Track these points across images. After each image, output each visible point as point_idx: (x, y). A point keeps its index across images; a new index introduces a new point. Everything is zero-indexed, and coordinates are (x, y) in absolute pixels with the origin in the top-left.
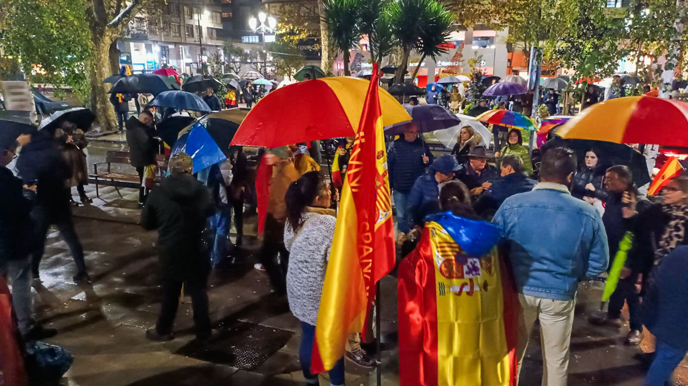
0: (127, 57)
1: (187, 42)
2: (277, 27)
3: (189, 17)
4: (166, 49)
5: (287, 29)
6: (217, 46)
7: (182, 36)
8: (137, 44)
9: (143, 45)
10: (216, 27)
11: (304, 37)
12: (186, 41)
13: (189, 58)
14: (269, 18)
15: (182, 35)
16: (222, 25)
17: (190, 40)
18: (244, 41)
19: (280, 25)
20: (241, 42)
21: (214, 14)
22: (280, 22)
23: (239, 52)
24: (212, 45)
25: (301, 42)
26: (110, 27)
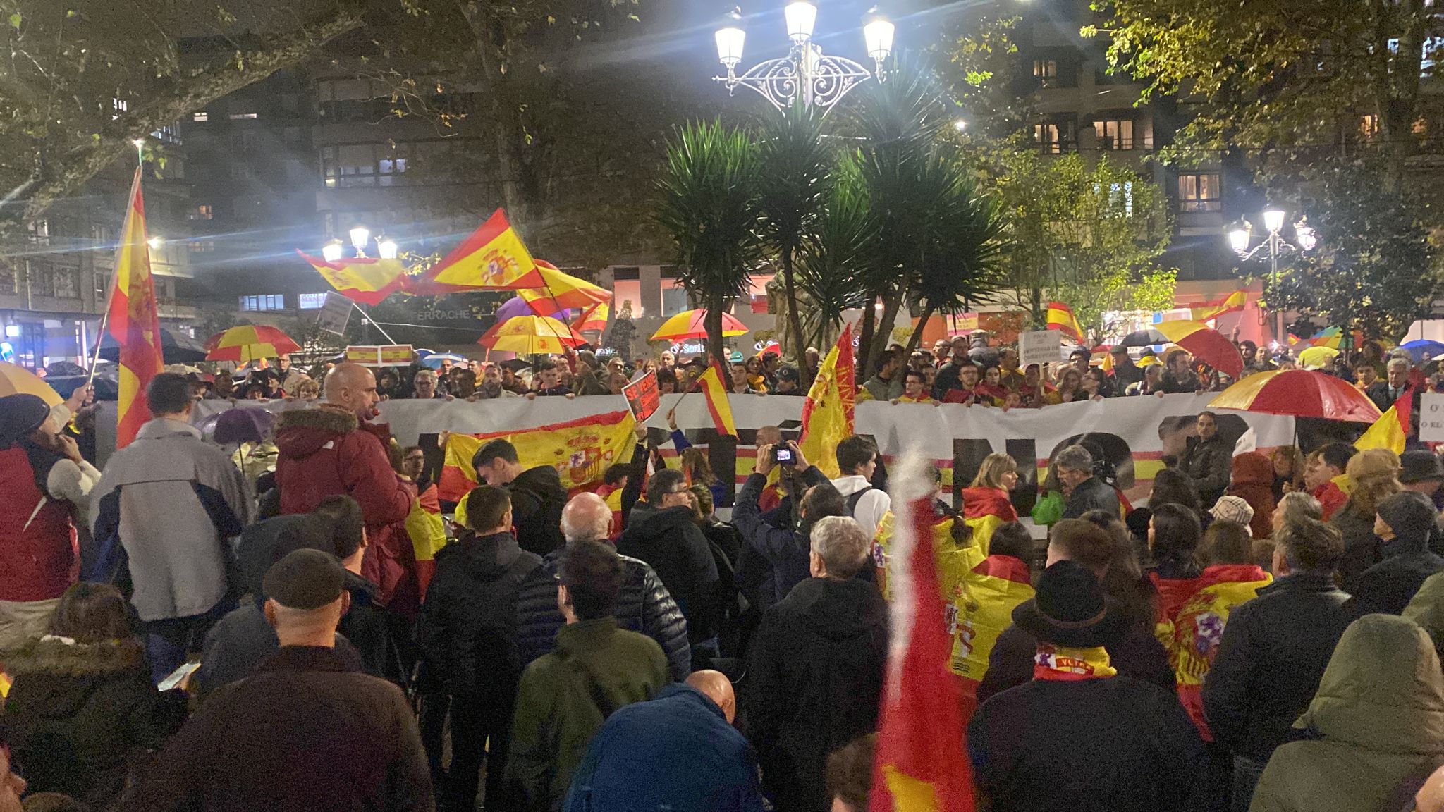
1: (97, 312)
4: (38, 330)
7: (83, 295)
10: (176, 275)
12: (94, 309)
16: (191, 269)
18: (247, 307)
20: (237, 310)
21: (173, 243)
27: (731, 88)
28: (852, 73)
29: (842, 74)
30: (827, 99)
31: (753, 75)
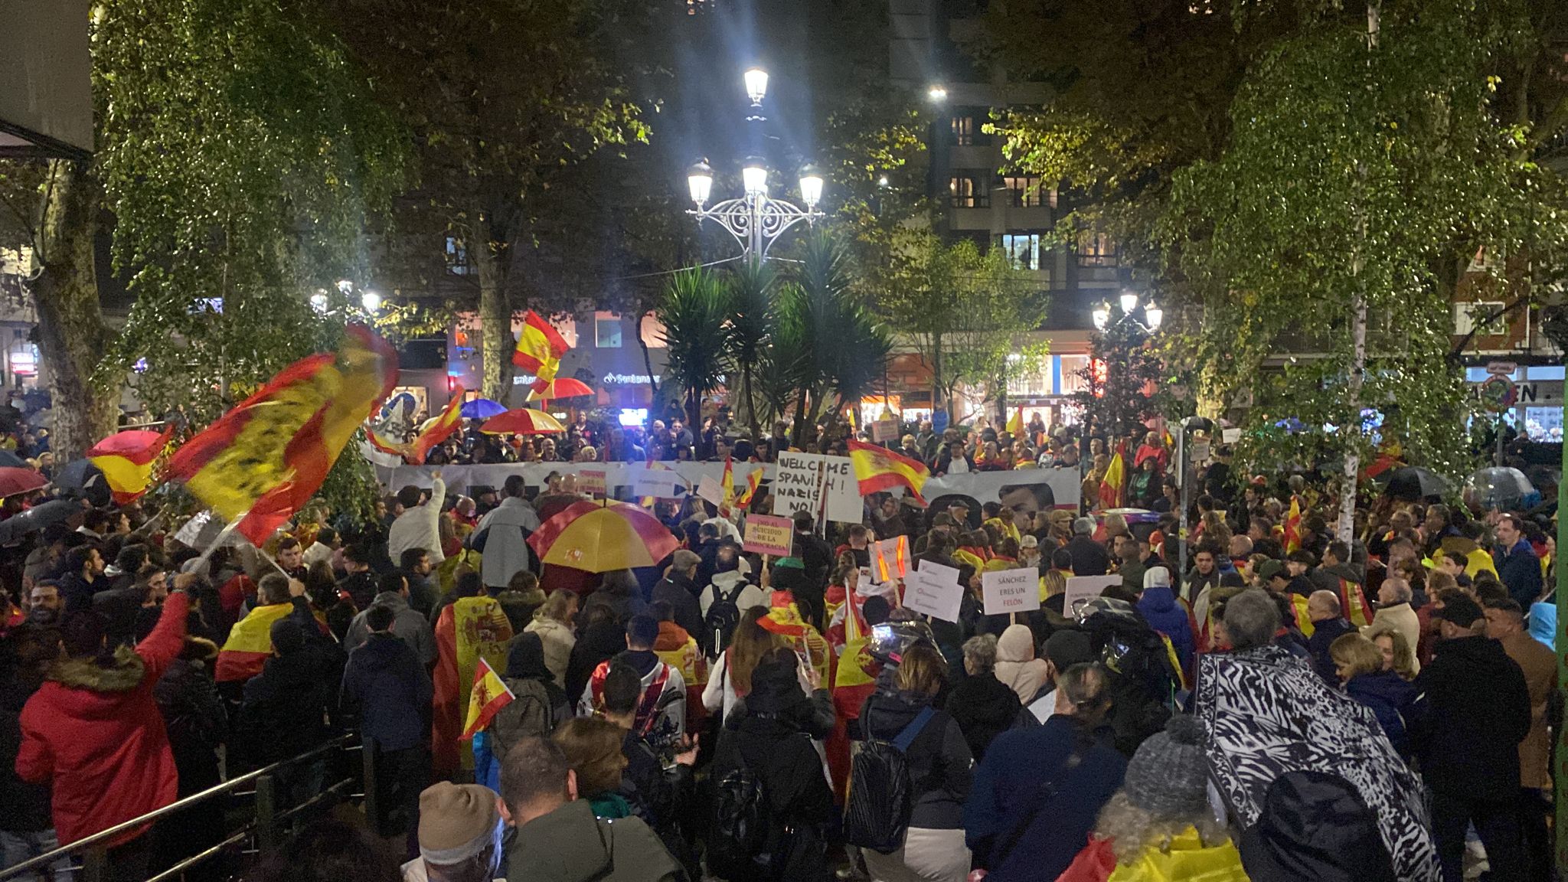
5: (402, 314)
27: (700, 219)
28: (791, 213)
29: (783, 214)
30: (771, 232)
31: (716, 211)
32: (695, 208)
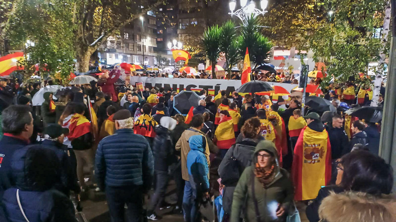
0: (105, 61)
2: (183, 47)
3: (139, 40)
4: (126, 57)
5: (187, 49)
6: (153, 56)
8: (110, 54)
9: (114, 55)
10: (153, 46)
11: (197, 53)
12: (137, 53)
13: (138, 62)
14: (178, 43)
15: (135, 50)
16: (156, 45)
17: (139, 53)
18: (169, 54)
19: (184, 46)
20: (167, 54)
21: (153, 39)
22: (184, 45)
23: (164, 60)
24: (151, 56)
25: (196, 55)
26: (91, 47)
27: (232, 15)
28: (257, 12)
31: (237, 12)
32: (231, 12)
